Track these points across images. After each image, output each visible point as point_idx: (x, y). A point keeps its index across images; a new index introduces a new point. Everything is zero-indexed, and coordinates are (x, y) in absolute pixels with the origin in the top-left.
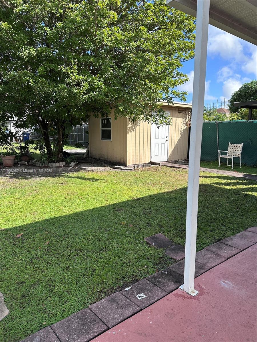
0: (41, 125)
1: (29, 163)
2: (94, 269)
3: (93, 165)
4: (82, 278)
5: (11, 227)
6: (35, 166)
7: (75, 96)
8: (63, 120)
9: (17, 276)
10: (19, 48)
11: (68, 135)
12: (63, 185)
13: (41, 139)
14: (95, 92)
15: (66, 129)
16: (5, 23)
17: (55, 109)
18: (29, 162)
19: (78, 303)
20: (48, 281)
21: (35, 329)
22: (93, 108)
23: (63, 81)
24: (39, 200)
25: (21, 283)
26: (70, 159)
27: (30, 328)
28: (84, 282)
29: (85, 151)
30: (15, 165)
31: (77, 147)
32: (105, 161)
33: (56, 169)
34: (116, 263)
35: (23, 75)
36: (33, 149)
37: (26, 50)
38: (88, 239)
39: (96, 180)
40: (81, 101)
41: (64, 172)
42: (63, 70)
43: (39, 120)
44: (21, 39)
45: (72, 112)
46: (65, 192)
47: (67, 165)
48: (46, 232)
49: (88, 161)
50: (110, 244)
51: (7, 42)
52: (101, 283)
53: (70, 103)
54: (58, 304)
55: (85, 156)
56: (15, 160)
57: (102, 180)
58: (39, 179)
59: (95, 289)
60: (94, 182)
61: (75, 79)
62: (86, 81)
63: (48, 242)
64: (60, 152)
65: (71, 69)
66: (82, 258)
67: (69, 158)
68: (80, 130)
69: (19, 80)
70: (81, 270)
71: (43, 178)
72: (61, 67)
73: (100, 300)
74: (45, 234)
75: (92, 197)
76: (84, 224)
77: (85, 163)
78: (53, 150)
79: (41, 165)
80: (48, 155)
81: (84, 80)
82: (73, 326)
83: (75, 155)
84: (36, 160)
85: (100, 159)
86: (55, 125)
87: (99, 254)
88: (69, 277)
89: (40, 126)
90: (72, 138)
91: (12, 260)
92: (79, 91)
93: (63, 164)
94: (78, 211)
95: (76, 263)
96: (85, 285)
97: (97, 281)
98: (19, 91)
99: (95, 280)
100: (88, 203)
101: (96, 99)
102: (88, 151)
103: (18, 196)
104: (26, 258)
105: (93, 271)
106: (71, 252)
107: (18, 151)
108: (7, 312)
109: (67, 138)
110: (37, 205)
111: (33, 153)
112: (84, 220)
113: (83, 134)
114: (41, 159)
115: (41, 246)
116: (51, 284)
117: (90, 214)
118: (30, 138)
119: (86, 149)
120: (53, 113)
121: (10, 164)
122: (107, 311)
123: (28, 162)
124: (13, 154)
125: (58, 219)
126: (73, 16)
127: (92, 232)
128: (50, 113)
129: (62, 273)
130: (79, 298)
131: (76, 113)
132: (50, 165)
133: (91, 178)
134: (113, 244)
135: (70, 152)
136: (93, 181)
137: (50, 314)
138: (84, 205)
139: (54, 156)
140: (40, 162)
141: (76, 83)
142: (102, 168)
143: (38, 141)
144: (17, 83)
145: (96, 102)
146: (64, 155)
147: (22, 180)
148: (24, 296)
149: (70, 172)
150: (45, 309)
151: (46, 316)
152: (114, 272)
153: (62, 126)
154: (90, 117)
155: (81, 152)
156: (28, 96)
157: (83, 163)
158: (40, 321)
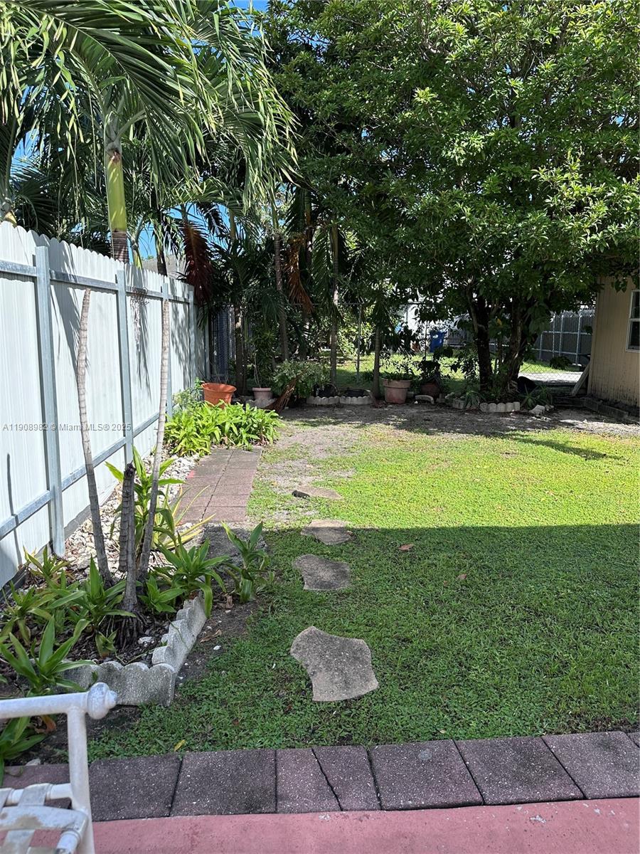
0: (476, 312)
1: (438, 400)
2: (566, 663)
3: (593, 417)
4: (533, 672)
5: (392, 527)
6: (449, 406)
7: (566, 237)
8: (528, 299)
9: (397, 624)
10: (447, 139)
11: (536, 336)
12: (509, 456)
13: (469, 344)
14: (625, 224)
15: (532, 322)
16: (424, 89)
17: (511, 273)
18: (438, 397)
19: (519, 721)
20: (458, 654)
21: (424, 734)
22: (614, 263)
23: (539, 205)
24: (451, 483)
25: (403, 641)
26: (535, 395)
27: (414, 729)
28: (538, 683)
29: (578, 380)
30: (409, 401)
31: (556, 368)
32: (631, 407)
33: (495, 418)
34: (627, 667)
35: (449, 200)
36: (450, 368)
37: (462, 142)
38: (558, 593)
39: (598, 456)
40: (582, 250)
41: (514, 428)
42: (542, 176)
43: (471, 300)
44: (454, 119)
45: (555, 278)
46: (511, 473)
47: (525, 411)
48: (462, 554)
49: (582, 406)
50: (615, 617)
51: (425, 131)
52: (580, 698)
53: (550, 257)
54: (474, 705)
55: (574, 391)
56: (409, 391)
57: (615, 458)
58: (455, 436)
59: (563, 706)
60: (592, 461)
61: (572, 195)
62: (601, 196)
63: (463, 575)
64: (511, 378)
65: (564, 172)
66: (539, 631)
67: (531, 394)
68: (570, 324)
69: (440, 212)
70: (534, 655)
71: (465, 435)
72: (538, 170)
73: (572, 733)
74: (458, 557)
75: (580, 497)
76: (553, 558)
77: (572, 409)
78: (495, 372)
79: (462, 407)
80: (481, 382)
81: (595, 196)
82: (502, 761)
83: (549, 386)
84: (452, 393)
85: (616, 403)
86: (506, 311)
87: (584, 634)
88: (504, 660)
89: (473, 314)
90: (547, 344)
91: (390, 591)
92: (579, 226)
93: (514, 407)
94: (540, 524)
95: (522, 636)
96: (538, 689)
97: (570, 690)
98: (437, 235)
99: (566, 686)
100: (569, 509)
101: (625, 241)
102: (585, 380)
103: (409, 468)
104: (416, 595)
105: (564, 667)
106: (513, 610)
107: (418, 372)
108: (374, 684)
109: (532, 343)
110: (446, 493)
111: (449, 377)
112: (553, 547)
113: (578, 333)
114: (465, 393)
115: (449, 580)
116: (464, 661)
117: (570, 538)
118: (446, 342)
119: (582, 373)
120: (506, 284)
121: (399, 399)
122: (586, 761)
123: (435, 398)
124: (408, 377)
125: (491, 533)
126: (584, 36)
127: (570, 579)
128: (499, 283)
129: (488, 647)
130: (521, 712)
131: (563, 280)
132: (483, 407)
133: (584, 448)
134: (626, 621)
135: (535, 379)
136: (590, 459)
137: (454, 719)
138: (556, 512)
139: (494, 386)
140: (462, 400)
141: (572, 206)
142: (621, 427)
143: (462, 351)
144: (436, 219)
145: (624, 249)
146: (518, 385)
147: (420, 435)
148: (408, 666)
149: (529, 429)
150: (447, 706)
151: (446, 720)
152: (618, 685)
153: (524, 312)
154: (603, 289)
155: (565, 379)
156: (455, 248)
157: (568, 408)
158: (436, 723)
